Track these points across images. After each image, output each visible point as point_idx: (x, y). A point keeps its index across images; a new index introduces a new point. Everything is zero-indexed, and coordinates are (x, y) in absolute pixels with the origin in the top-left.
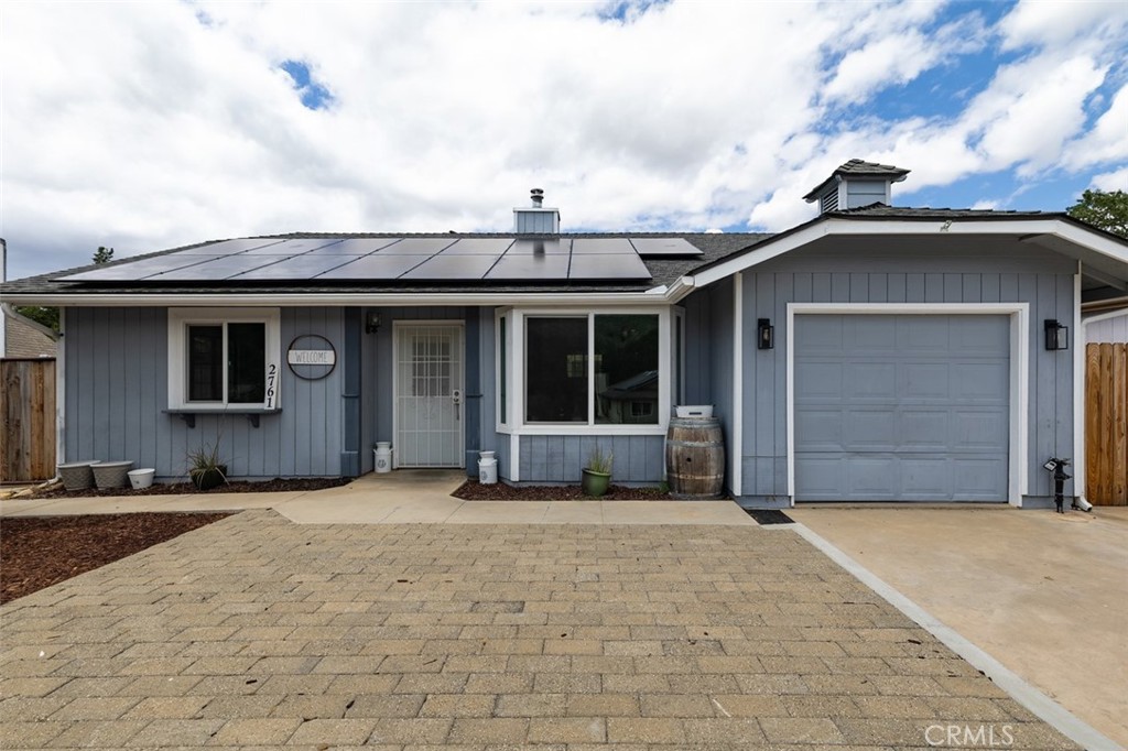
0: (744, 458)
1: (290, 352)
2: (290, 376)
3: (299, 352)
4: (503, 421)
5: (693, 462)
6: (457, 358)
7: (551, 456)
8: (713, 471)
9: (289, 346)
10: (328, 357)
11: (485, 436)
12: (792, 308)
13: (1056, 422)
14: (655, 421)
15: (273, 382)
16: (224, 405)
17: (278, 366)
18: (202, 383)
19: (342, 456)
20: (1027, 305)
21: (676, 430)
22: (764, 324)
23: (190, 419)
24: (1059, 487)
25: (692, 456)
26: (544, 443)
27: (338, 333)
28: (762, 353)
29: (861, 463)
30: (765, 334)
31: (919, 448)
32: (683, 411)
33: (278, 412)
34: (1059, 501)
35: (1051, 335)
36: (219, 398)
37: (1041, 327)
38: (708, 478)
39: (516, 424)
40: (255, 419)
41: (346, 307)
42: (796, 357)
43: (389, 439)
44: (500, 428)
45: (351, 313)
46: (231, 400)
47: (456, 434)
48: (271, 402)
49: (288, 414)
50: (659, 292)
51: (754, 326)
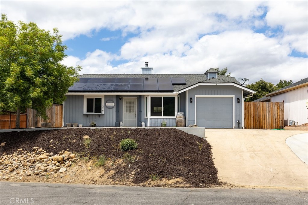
0: (188, 120)
1: (106, 103)
2: (106, 108)
3: (108, 103)
4: (146, 116)
5: (180, 121)
6: (136, 105)
7: (155, 122)
8: (183, 123)
9: (106, 102)
10: (113, 104)
11: (142, 119)
12: (196, 96)
13: (239, 115)
14: (174, 116)
15: (103, 109)
16: (94, 113)
17: (104, 106)
18: (90, 109)
19: (115, 123)
20: (234, 96)
21: (177, 116)
22: (191, 99)
23: (87, 115)
24: (239, 125)
25: (180, 120)
26: (154, 120)
27: (115, 100)
28: (191, 103)
29: (208, 122)
30: (191, 100)
31: (218, 119)
32: (178, 113)
33: (104, 114)
34: (239, 127)
35: (238, 100)
36: (93, 112)
37: (237, 99)
38: (182, 124)
39: (149, 116)
40: (99, 116)
41: (117, 95)
42: (197, 104)
43: (122, 121)
44: (145, 117)
45: (118, 96)
46: (95, 112)
47: (135, 120)
48: (103, 112)
49: (105, 115)
50: (174, 93)
51: (190, 99)
